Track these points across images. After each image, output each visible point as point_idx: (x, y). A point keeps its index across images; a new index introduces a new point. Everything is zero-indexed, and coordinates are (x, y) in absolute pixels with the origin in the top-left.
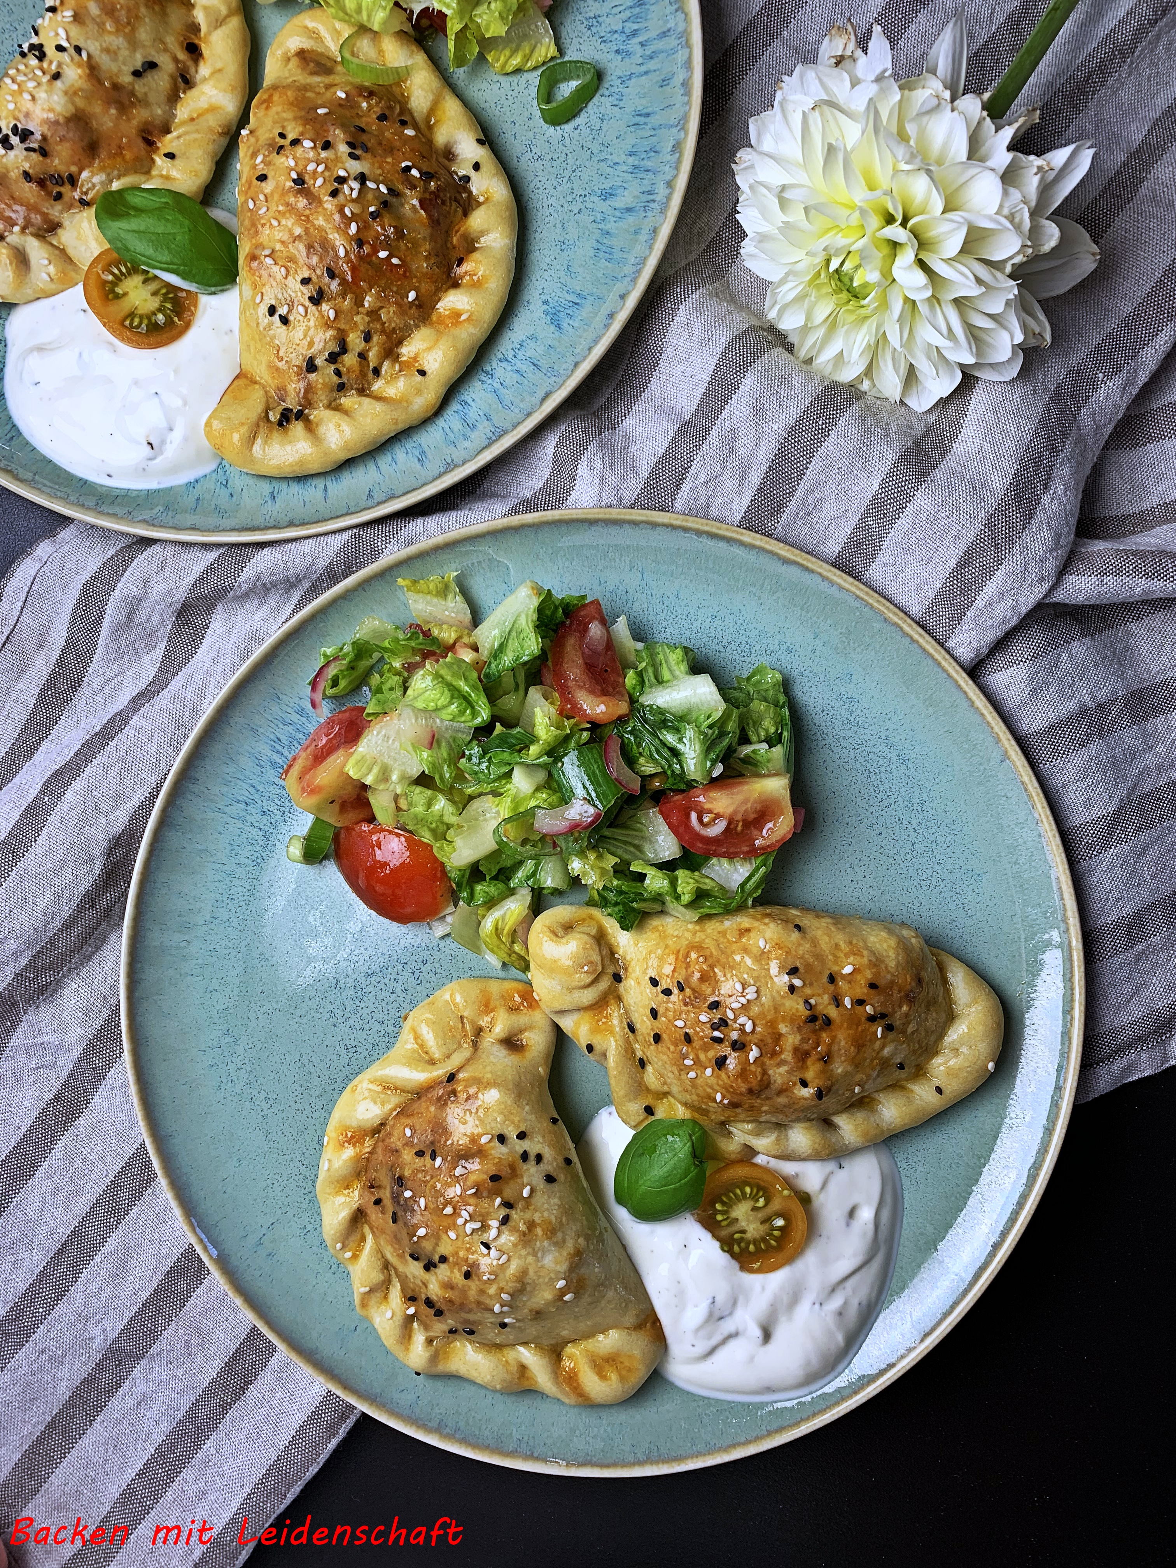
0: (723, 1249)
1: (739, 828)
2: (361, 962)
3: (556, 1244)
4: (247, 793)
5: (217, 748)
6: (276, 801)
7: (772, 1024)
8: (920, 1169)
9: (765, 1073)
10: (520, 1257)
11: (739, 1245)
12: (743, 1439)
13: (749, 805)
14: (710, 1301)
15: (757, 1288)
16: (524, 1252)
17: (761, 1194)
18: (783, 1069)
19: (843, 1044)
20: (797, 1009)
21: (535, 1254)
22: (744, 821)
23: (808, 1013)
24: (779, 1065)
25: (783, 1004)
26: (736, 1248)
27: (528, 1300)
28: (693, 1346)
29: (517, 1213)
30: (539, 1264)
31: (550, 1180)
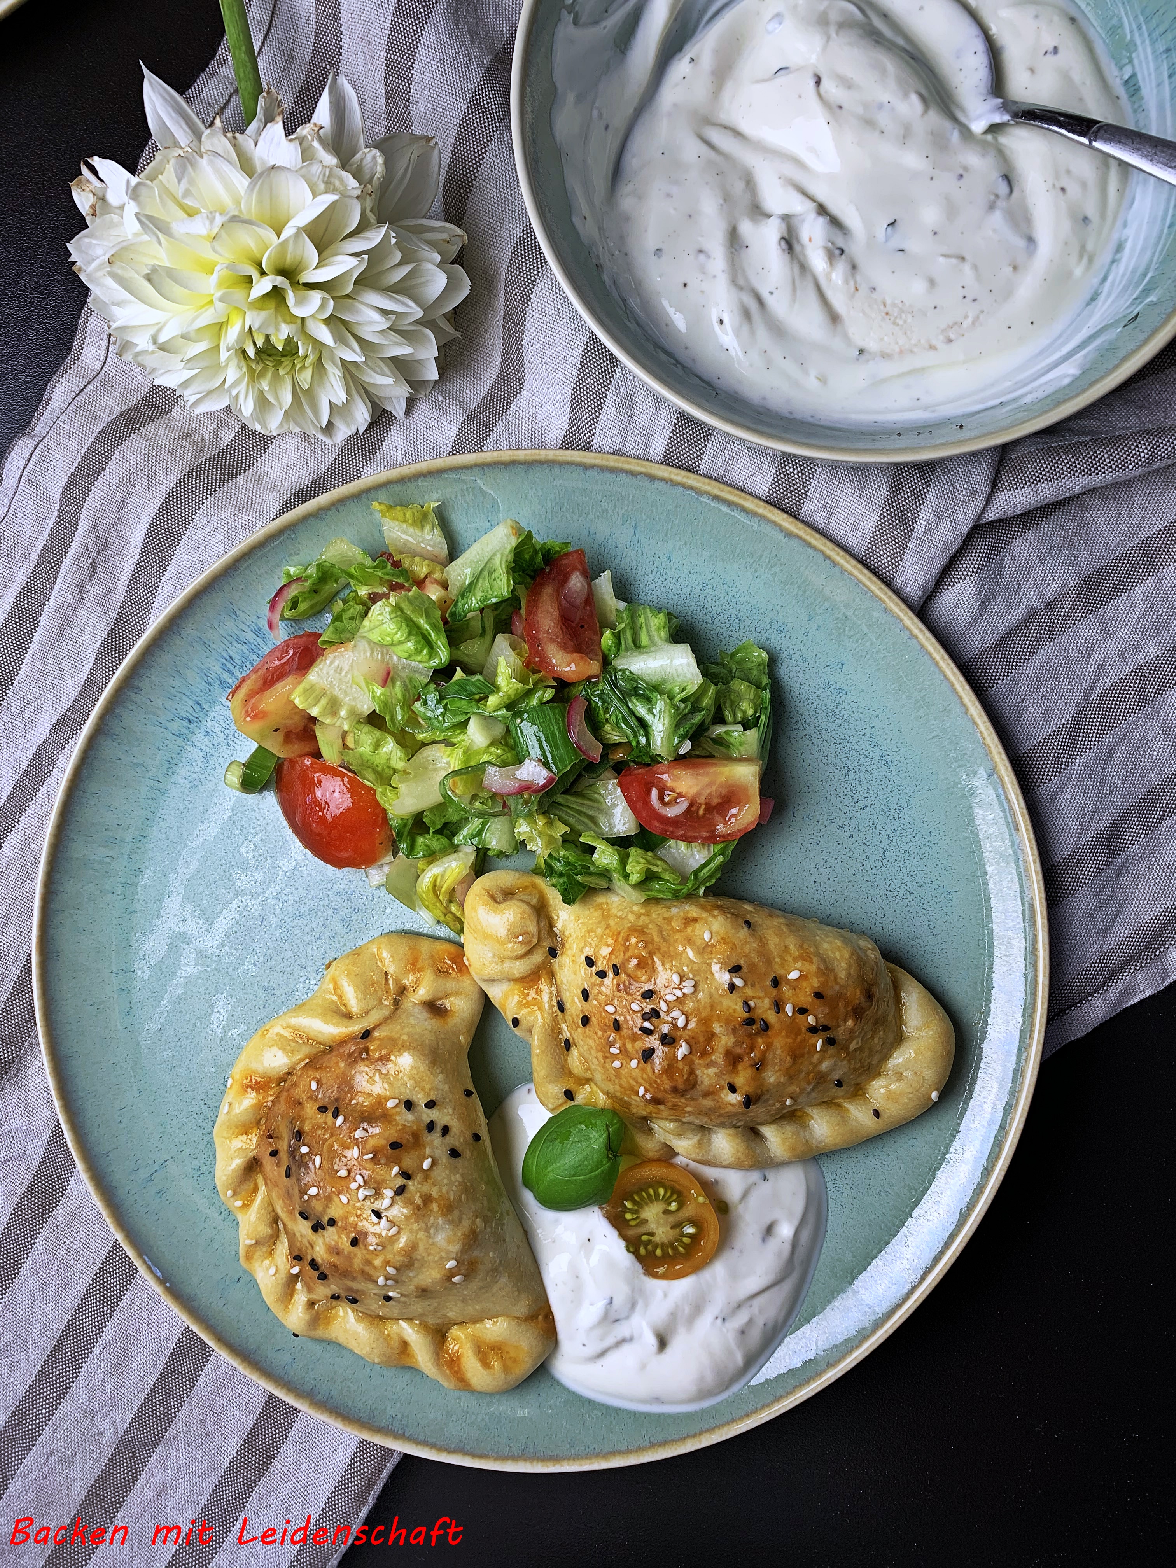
0: (628, 1250)
1: (701, 812)
2: (290, 902)
3: (450, 1222)
4: (191, 711)
5: (165, 659)
6: (221, 722)
7: (706, 1022)
8: (846, 1192)
9: (692, 1072)
10: (411, 1231)
11: (645, 1247)
12: (624, 1448)
13: (714, 788)
14: (607, 1301)
15: (660, 1294)
16: (415, 1226)
17: (675, 1197)
18: (712, 1071)
19: (778, 1052)
20: (735, 1010)
21: (427, 1230)
22: (706, 804)
23: (746, 1015)
24: (709, 1065)
25: (721, 1003)
26: (642, 1251)
27: (415, 1276)
28: (584, 1345)
29: (414, 1185)
30: (431, 1241)
31: (454, 1154)
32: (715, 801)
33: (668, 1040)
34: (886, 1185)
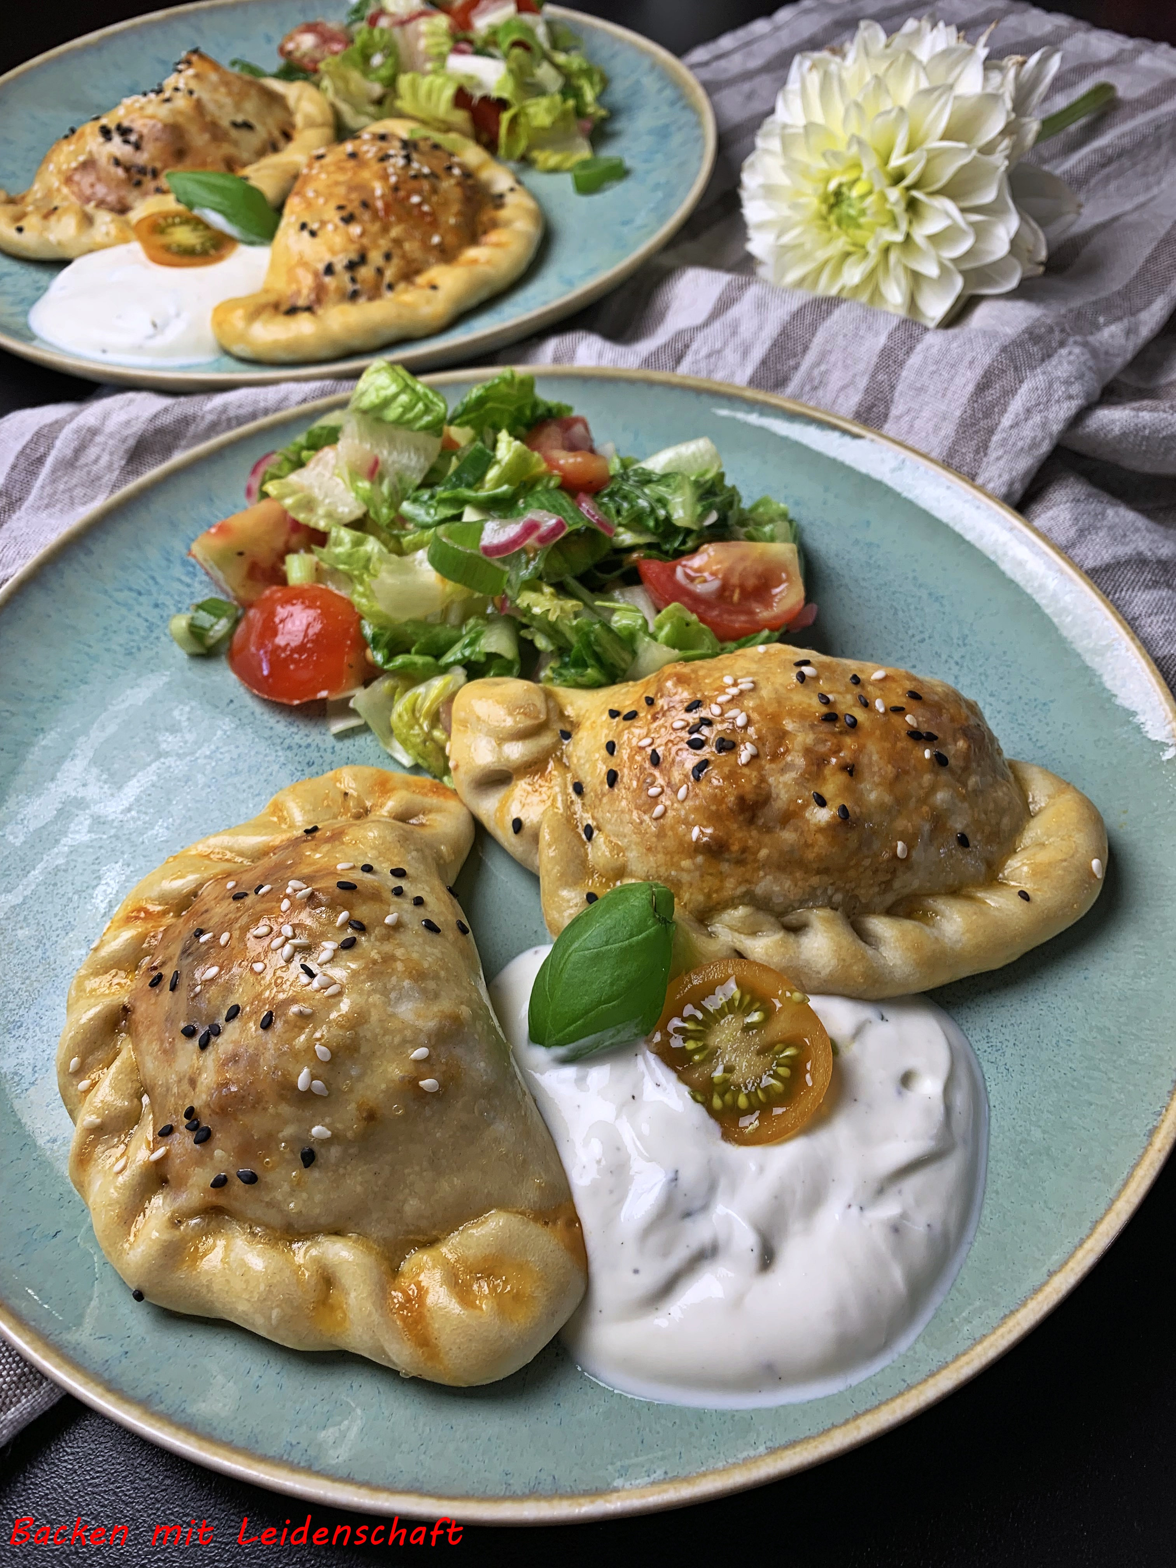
0: (694, 1098)
1: (736, 597)
2: (226, 761)
3: (424, 992)
4: (143, 584)
6: (176, 597)
7: (774, 719)
8: (1009, 1051)
9: (762, 780)
10: (361, 992)
11: (722, 1096)
13: (750, 563)
14: (669, 1176)
15: (750, 1169)
16: (367, 986)
17: (757, 1005)
18: (790, 776)
19: (875, 757)
20: (810, 705)
21: (385, 992)
22: (742, 586)
23: (824, 710)
24: (783, 771)
25: (791, 699)
26: (717, 1102)
27: (360, 1078)
28: (636, 1272)
29: (369, 941)
30: (390, 1010)
31: (431, 927)
32: (751, 582)
33: (727, 745)
34: (1064, 1033)
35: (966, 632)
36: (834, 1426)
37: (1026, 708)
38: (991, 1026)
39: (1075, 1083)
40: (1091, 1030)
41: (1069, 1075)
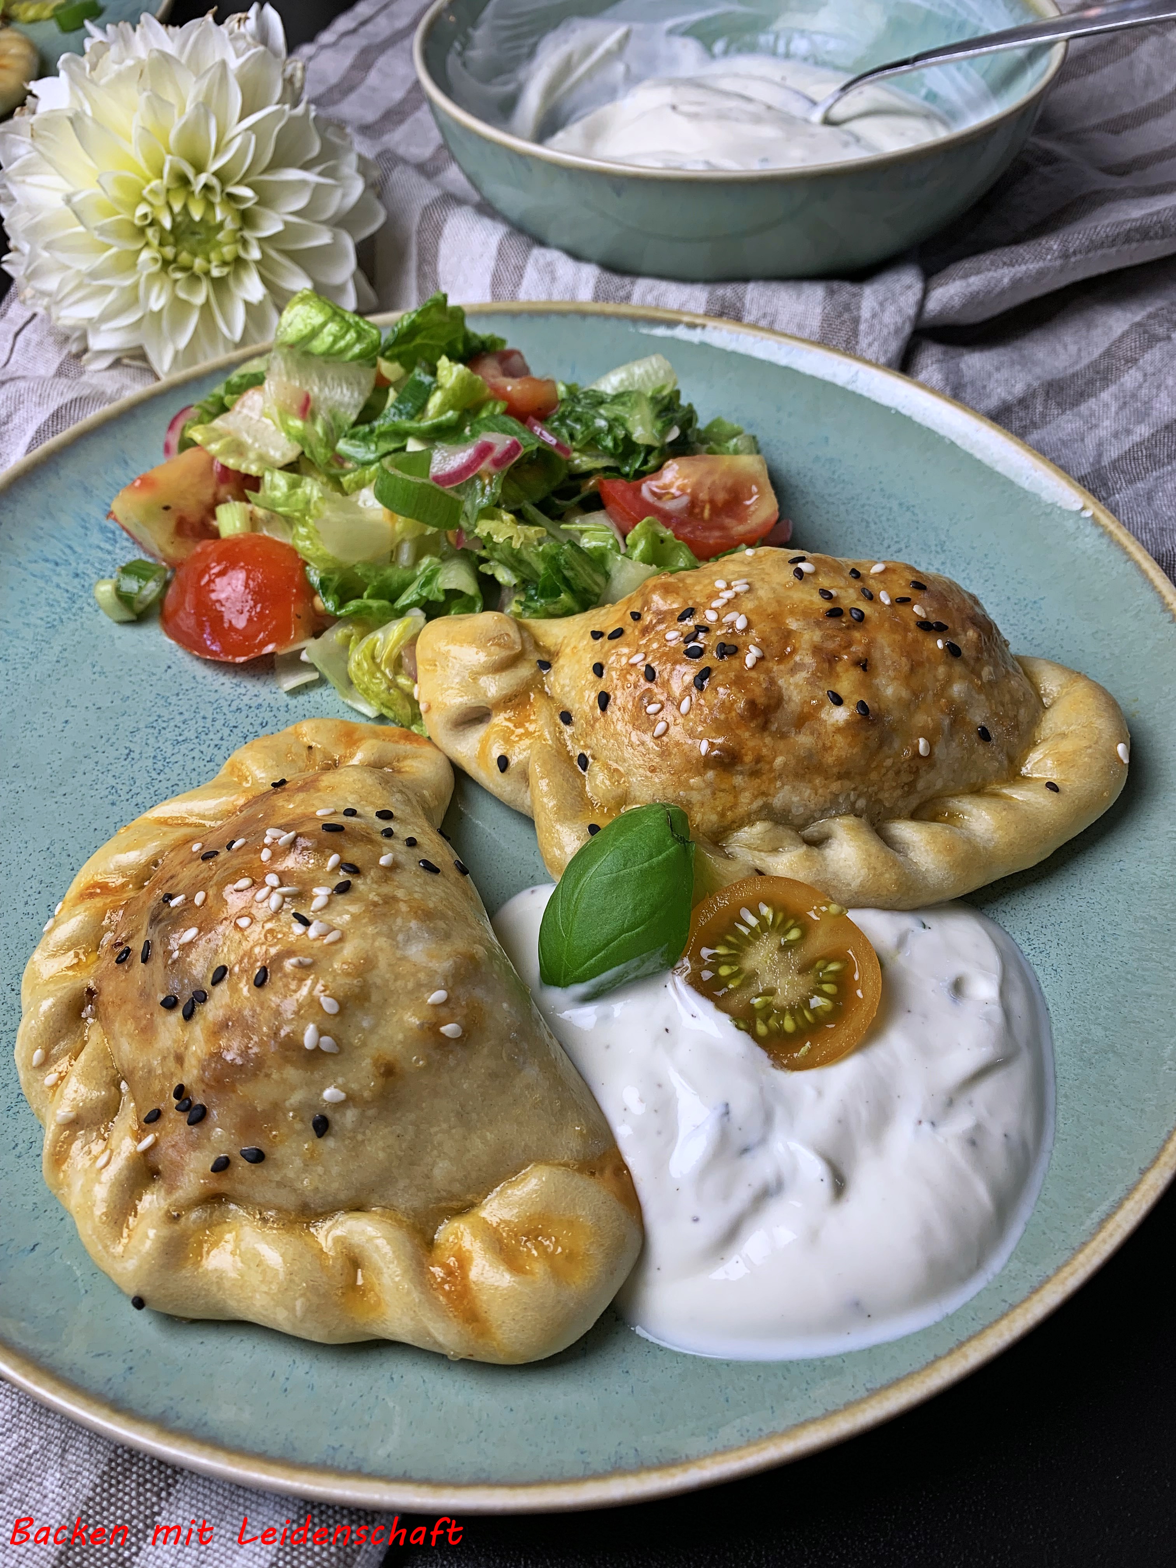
0: (737, 1027)
1: (707, 513)
3: (434, 932)
4: (60, 554)
6: (96, 565)
7: (776, 618)
9: (772, 682)
10: (364, 936)
11: (765, 1021)
12: (819, 1413)
13: (716, 477)
14: (721, 1110)
15: (809, 1093)
16: (370, 930)
17: (793, 922)
18: (801, 677)
19: (887, 651)
20: (812, 602)
21: (391, 935)
22: (712, 502)
23: (828, 605)
24: (793, 671)
25: (791, 596)
26: (761, 1029)
27: (373, 1030)
28: (696, 1220)
29: (364, 884)
30: (399, 953)
31: (430, 868)
32: (721, 497)
33: (728, 650)
35: (943, 538)
36: (938, 1358)
37: (1016, 607)
38: (1031, 928)
39: (1129, 976)
40: (1136, 922)
41: (1121, 969)
